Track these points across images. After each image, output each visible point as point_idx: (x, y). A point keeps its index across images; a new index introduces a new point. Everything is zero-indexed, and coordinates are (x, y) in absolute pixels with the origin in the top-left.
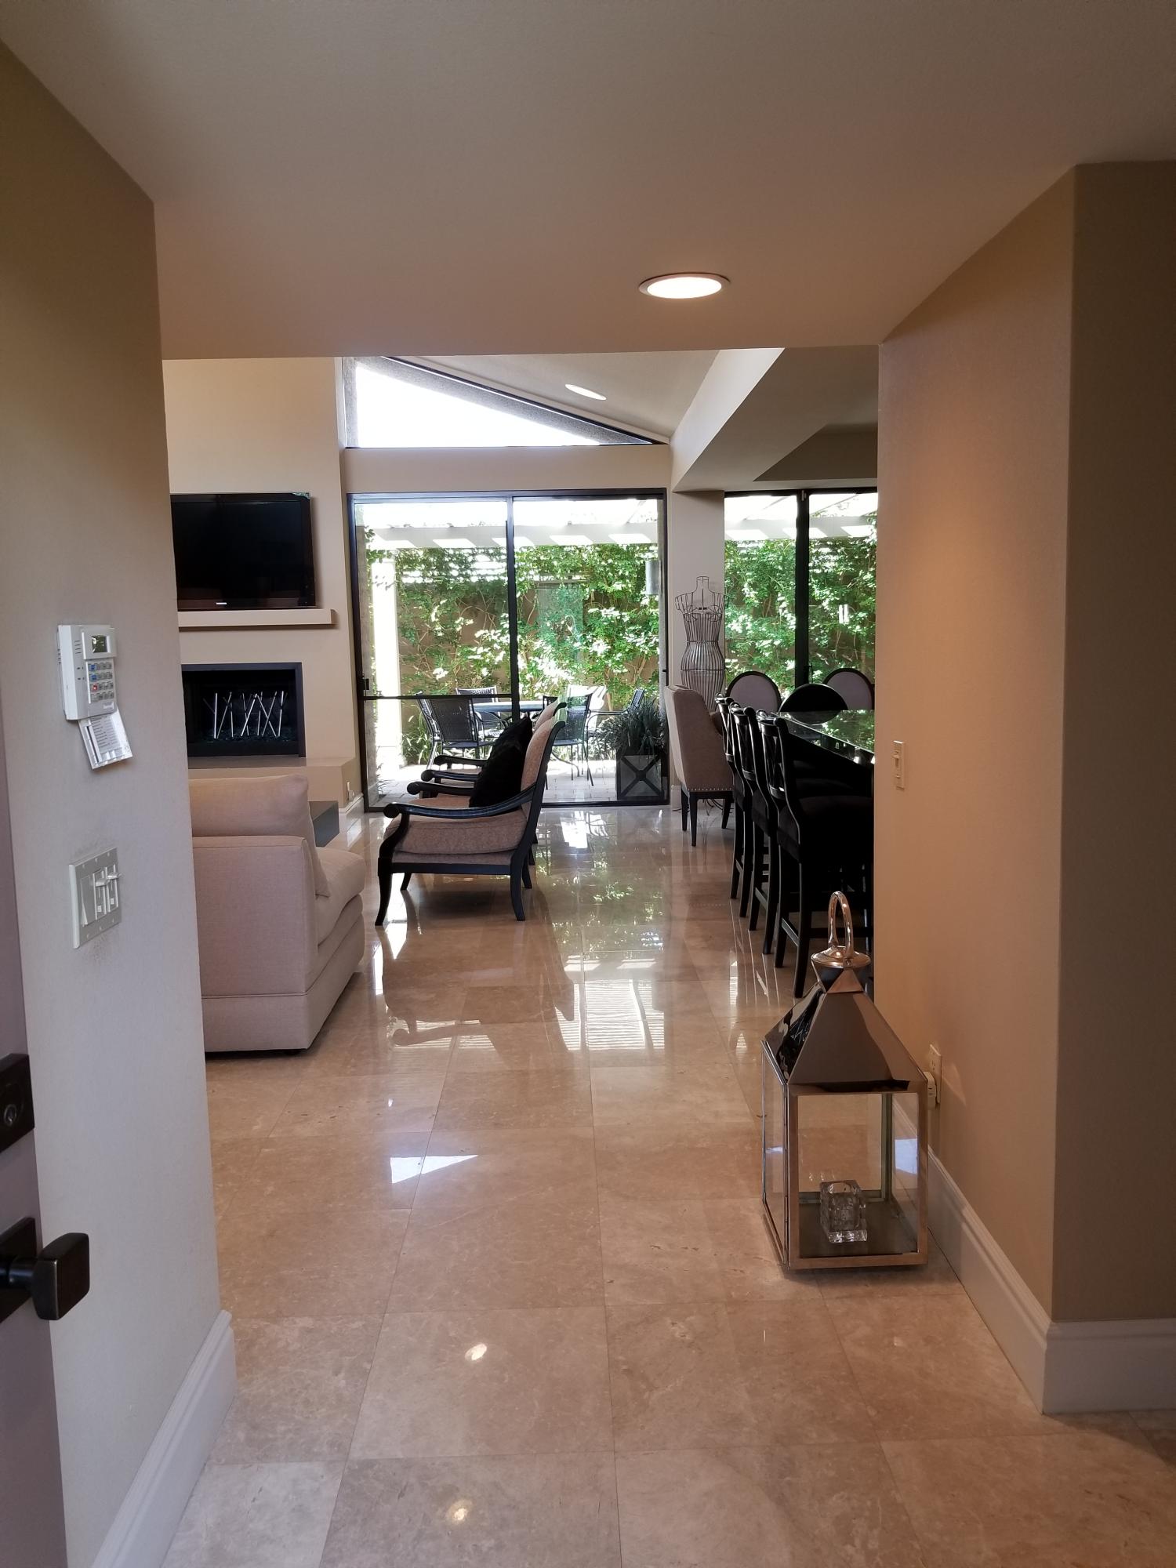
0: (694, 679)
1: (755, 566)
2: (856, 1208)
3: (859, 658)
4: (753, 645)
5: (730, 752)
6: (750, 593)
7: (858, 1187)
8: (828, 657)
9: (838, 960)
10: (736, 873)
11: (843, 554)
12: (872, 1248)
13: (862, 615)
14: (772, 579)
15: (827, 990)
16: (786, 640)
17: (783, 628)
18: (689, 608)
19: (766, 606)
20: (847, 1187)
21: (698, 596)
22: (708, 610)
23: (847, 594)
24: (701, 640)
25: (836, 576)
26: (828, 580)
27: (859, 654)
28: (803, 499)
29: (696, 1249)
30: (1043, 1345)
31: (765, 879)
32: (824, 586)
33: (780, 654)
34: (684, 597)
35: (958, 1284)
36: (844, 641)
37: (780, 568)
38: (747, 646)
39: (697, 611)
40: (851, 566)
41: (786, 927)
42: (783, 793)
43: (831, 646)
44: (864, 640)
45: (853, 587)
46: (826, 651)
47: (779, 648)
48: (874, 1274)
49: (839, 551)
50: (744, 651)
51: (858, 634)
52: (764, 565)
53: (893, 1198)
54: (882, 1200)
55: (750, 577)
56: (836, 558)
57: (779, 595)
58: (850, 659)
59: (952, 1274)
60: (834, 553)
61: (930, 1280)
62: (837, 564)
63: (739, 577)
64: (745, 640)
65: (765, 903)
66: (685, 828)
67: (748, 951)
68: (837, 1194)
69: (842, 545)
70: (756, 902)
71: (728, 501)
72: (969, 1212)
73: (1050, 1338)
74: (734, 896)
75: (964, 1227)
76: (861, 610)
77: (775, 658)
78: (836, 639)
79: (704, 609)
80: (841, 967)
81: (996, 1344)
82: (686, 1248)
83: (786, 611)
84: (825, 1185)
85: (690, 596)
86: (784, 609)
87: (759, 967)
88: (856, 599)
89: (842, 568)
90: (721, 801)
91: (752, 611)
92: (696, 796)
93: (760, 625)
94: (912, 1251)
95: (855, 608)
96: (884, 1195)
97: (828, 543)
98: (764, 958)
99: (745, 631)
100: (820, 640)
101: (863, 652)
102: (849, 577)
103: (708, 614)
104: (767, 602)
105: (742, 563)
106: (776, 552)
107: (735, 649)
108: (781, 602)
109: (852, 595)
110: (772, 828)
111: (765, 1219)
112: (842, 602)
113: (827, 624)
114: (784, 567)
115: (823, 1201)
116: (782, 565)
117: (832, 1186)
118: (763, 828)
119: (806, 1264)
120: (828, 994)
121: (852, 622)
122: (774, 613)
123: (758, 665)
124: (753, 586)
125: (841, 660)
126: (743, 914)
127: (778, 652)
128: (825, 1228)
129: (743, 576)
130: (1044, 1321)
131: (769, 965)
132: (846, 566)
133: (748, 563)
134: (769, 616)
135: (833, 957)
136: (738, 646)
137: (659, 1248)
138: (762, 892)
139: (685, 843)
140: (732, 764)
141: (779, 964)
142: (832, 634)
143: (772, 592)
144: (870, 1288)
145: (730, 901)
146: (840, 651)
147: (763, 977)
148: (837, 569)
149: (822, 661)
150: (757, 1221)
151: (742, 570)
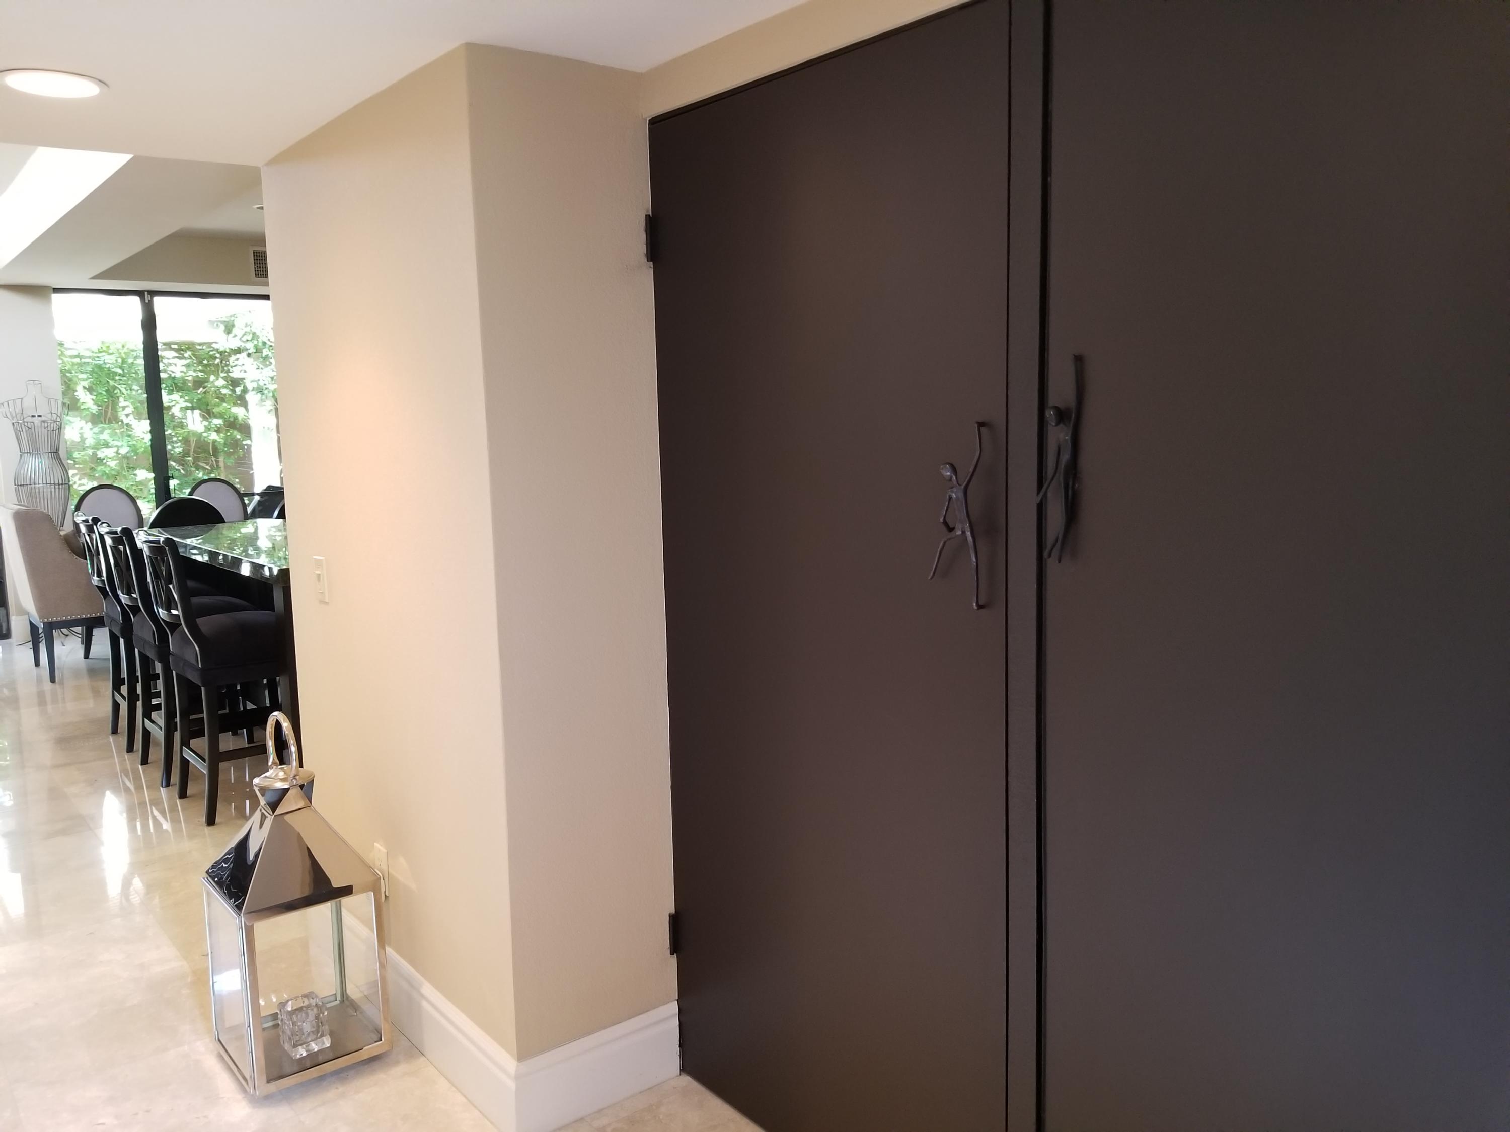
0: (32, 495)
1: (89, 369)
2: (317, 1017)
3: (218, 466)
4: (95, 454)
5: (99, 574)
6: (87, 400)
7: (317, 996)
8: (183, 465)
9: (283, 780)
10: (116, 707)
11: (191, 358)
12: (336, 1053)
13: (218, 422)
14: (112, 383)
15: (273, 813)
16: (134, 448)
17: (129, 436)
18: (18, 416)
19: (106, 412)
20: (306, 1000)
21: (28, 402)
22: (43, 418)
23: (199, 400)
24: (34, 450)
25: (185, 382)
26: (178, 386)
27: (217, 461)
28: (147, 301)
29: (148, 1111)
30: (512, 1085)
31: (158, 707)
32: (173, 391)
33: (129, 464)
34: (11, 403)
35: (422, 1058)
36: (199, 448)
37: (120, 371)
38: (88, 455)
39: (30, 419)
40: (201, 371)
41: (188, 755)
42: (178, 616)
43: (186, 454)
44: (222, 447)
45: (205, 393)
46: (181, 460)
47: (125, 457)
48: (340, 1075)
49: (186, 355)
50: (84, 462)
51: (214, 442)
52: (100, 367)
53: (348, 997)
54: (337, 1002)
55: (84, 380)
56: (184, 362)
57: (121, 399)
58: (207, 467)
59: (415, 1050)
60: (182, 358)
61: (397, 1063)
62: (184, 369)
63: (70, 380)
64: (84, 449)
65: (158, 734)
66: (37, 664)
67: (139, 788)
68: (296, 1010)
69: (188, 349)
70: (147, 734)
71: (55, 297)
72: (428, 989)
73: (518, 1077)
74: (115, 731)
75: (424, 1004)
76: (216, 417)
77: (122, 468)
78: (190, 446)
79: (39, 416)
80: (286, 787)
81: (464, 1100)
82: (137, 1114)
83: (131, 417)
84: (283, 1005)
85: (19, 402)
86: (127, 415)
87: (156, 803)
88: (208, 405)
89: (191, 373)
90: (78, 629)
91: (88, 418)
92: (51, 627)
93: (101, 432)
94: (376, 1042)
95: (208, 414)
96: (339, 998)
97: (173, 346)
98: (163, 791)
99: (83, 440)
100: (174, 448)
101: (221, 459)
102: (199, 383)
103: (44, 422)
104: (107, 407)
105: (73, 364)
106: (112, 354)
107: (73, 459)
108: (124, 408)
109: (204, 400)
110: (164, 654)
111: (221, 1057)
112: (192, 408)
113: (180, 431)
114: (123, 370)
115: (282, 1021)
116: (121, 367)
117: (290, 1003)
118: (151, 654)
119: (273, 1087)
120: (275, 816)
121: (208, 429)
122: (114, 419)
123: (103, 475)
124: (90, 390)
125: (198, 468)
126: (130, 748)
127: (125, 462)
128: (287, 1047)
129: (75, 379)
130: (510, 1063)
131: (170, 799)
132: (195, 371)
133: (80, 365)
134: (110, 422)
135: (275, 778)
136: (76, 455)
137: (103, 1124)
138: (153, 722)
139: (39, 680)
140: (102, 590)
141: (183, 795)
142: (186, 441)
143: (112, 395)
144: (341, 1089)
145: (111, 738)
146: (196, 460)
147: (163, 813)
148: (185, 373)
149: (177, 470)
150: (212, 1063)
151: (73, 372)
